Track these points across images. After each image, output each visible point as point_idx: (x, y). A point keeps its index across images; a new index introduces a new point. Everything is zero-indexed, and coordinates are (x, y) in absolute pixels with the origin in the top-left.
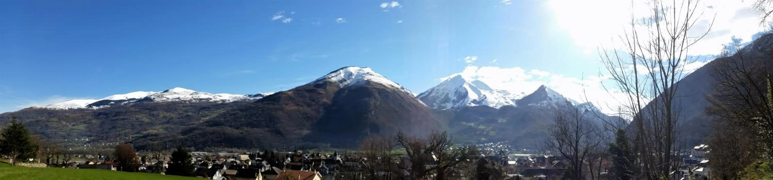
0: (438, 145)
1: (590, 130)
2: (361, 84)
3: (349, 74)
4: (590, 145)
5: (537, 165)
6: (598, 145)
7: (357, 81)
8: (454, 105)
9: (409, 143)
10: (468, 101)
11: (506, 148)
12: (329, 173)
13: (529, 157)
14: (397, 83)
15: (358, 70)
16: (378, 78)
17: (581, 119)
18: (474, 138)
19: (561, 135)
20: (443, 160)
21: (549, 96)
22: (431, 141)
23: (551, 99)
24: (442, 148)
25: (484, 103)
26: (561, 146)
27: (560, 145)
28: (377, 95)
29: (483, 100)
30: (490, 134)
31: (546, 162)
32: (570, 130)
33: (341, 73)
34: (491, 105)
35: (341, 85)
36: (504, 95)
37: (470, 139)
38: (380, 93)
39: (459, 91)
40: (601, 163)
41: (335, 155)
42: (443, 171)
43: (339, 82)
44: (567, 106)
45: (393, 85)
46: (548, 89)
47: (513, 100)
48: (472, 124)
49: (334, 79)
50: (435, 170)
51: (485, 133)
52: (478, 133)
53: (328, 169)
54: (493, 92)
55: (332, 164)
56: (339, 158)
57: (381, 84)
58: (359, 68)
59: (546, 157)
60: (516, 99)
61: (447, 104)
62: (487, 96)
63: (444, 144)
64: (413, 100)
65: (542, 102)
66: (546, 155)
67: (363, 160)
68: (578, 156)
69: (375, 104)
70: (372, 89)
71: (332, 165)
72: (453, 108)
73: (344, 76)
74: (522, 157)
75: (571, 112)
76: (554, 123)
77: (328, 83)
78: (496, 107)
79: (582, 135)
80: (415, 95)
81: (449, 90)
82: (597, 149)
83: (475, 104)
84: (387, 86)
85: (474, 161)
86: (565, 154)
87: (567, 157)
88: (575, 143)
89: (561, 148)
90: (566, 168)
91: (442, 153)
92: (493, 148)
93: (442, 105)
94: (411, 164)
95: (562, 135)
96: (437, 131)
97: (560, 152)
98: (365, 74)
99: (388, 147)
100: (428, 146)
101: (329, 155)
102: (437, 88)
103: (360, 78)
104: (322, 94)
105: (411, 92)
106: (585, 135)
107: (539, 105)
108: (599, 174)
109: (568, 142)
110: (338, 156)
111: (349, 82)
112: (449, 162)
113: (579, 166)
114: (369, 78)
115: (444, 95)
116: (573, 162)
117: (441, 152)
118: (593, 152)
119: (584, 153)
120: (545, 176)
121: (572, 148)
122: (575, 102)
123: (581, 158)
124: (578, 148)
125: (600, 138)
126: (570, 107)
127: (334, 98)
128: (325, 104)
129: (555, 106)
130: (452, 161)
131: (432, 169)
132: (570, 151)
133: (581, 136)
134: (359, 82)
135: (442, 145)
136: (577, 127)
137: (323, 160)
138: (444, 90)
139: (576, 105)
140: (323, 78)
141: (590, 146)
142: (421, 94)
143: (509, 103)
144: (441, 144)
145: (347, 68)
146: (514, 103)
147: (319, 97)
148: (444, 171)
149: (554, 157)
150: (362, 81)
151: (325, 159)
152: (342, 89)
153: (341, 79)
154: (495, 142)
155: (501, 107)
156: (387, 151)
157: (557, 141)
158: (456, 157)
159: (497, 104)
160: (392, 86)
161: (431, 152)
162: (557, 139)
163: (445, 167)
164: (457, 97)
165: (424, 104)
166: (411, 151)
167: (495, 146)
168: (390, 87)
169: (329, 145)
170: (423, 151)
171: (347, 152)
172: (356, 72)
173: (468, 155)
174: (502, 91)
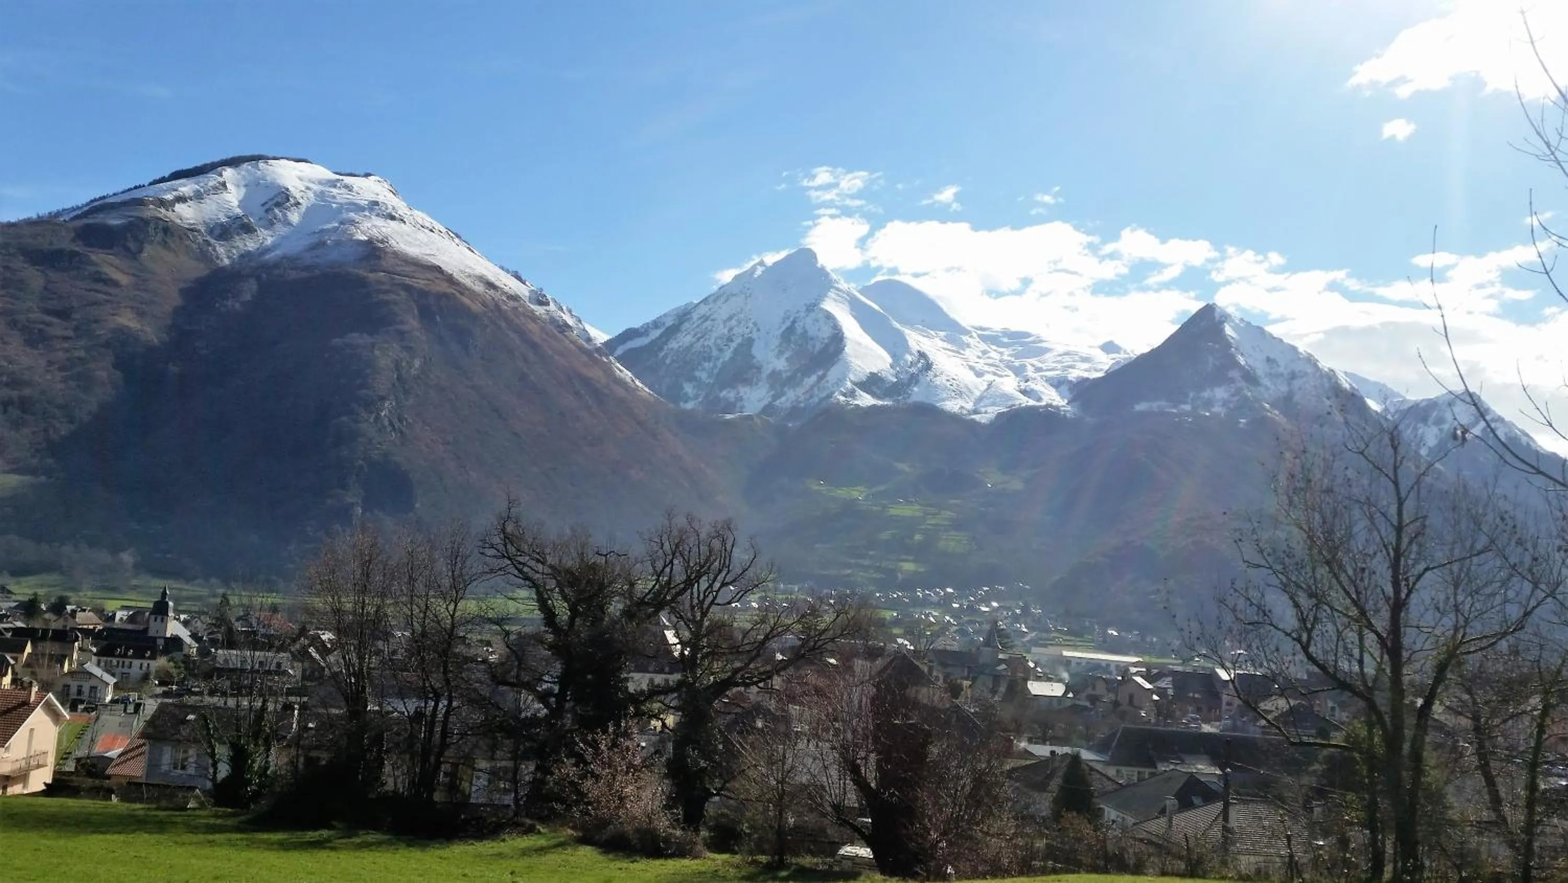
0: (689, 583)
1: (1472, 546)
2: (334, 256)
3: (272, 193)
4: (1477, 625)
5: (1178, 713)
6: (1520, 626)
7: (314, 240)
8: (776, 397)
9: (551, 567)
10: (840, 381)
11: (1016, 618)
12: (113, 701)
13: (1133, 670)
14: (513, 268)
15: (320, 183)
16: (423, 236)
17: (1418, 482)
18: (866, 562)
19: (1308, 569)
20: (714, 654)
21: (1242, 360)
22: (659, 565)
23: (1250, 377)
24: (710, 598)
25: (917, 394)
26: (1307, 624)
27: (1303, 620)
28: (412, 323)
29: (914, 379)
30: (942, 544)
31: (1225, 698)
32: (1358, 544)
33: (224, 185)
34: (952, 406)
35: (221, 250)
36: (1017, 356)
37: (849, 566)
38: (426, 314)
39: (799, 330)
40: (1541, 728)
41: (160, 609)
42: (710, 703)
43: (211, 231)
44: (1338, 417)
45: (492, 279)
46: (1236, 328)
47: (1057, 384)
48: (858, 494)
49: (186, 213)
50: (672, 699)
51: (918, 537)
52: (885, 535)
53: (112, 680)
54: (965, 338)
55: (135, 656)
56: (180, 626)
57: (438, 269)
58: (326, 174)
59: (1224, 675)
60: (1073, 375)
61: (744, 391)
62: (931, 357)
63: (720, 578)
64: (585, 358)
65: (1206, 394)
66: (1223, 667)
67: (316, 641)
68: (1406, 680)
69: (397, 366)
70: (386, 292)
71: (136, 663)
72: (768, 410)
73: (242, 204)
74: (1096, 666)
75: (1363, 446)
76: (1272, 504)
77: (151, 230)
78: (976, 412)
79: (1427, 569)
80: (600, 336)
81: (755, 324)
82: (1515, 651)
83: (873, 394)
84: (468, 282)
85: (859, 664)
86: (1331, 670)
87: (1342, 684)
88: (1386, 613)
89: (1305, 637)
90: (1337, 738)
91: (706, 623)
92: (955, 614)
93: (724, 393)
94: (558, 667)
95: (1314, 570)
96: (690, 519)
97: (1301, 656)
98: (359, 208)
99: (446, 582)
100: (645, 586)
101: (124, 608)
102: (703, 309)
103: (329, 226)
104: (116, 284)
105: (580, 321)
106: (1446, 571)
107: (1187, 407)
108: (1532, 787)
109: (1347, 609)
110: (178, 620)
111: (269, 241)
112: (738, 664)
113: (1408, 733)
114: (375, 232)
115: (733, 345)
116: (1372, 706)
117: (704, 614)
118: (1496, 667)
119: (1441, 669)
120: (1218, 772)
121: (1370, 639)
122: (1384, 394)
123: (1416, 695)
124: (1406, 641)
125: (1536, 585)
126: (1354, 419)
127: (177, 311)
128: (123, 338)
129: (1276, 415)
130: (752, 660)
131: (654, 692)
132: (1356, 652)
133: (1419, 577)
134: (323, 244)
135: (711, 586)
136: (1399, 529)
137: (87, 633)
138: (733, 322)
139: (1392, 410)
140: (127, 197)
141: (1476, 629)
142: (630, 334)
143: (1039, 399)
144: (705, 578)
145: (261, 164)
146: (1063, 398)
147: (101, 296)
148: (716, 704)
149: (1270, 679)
150: (338, 243)
151: (100, 627)
152: (223, 269)
153: (224, 220)
154: (965, 585)
155: (1000, 415)
156: (440, 601)
157: (1285, 598)
158: (774, 644)
159: (981, 399)
160: (491, 285)
161: (656, 613)
162: (1285, 588)
163: (722, 687)
164: (787, 359)
165: (638, 382)
166: (562, 610)
167: (966, 604)
168: (479, 288)
169: (127, 558)
170: (616, 607)
171: (234, 600)
172: (311, 194)
173: (832, 640)
174: (1007, 333)
